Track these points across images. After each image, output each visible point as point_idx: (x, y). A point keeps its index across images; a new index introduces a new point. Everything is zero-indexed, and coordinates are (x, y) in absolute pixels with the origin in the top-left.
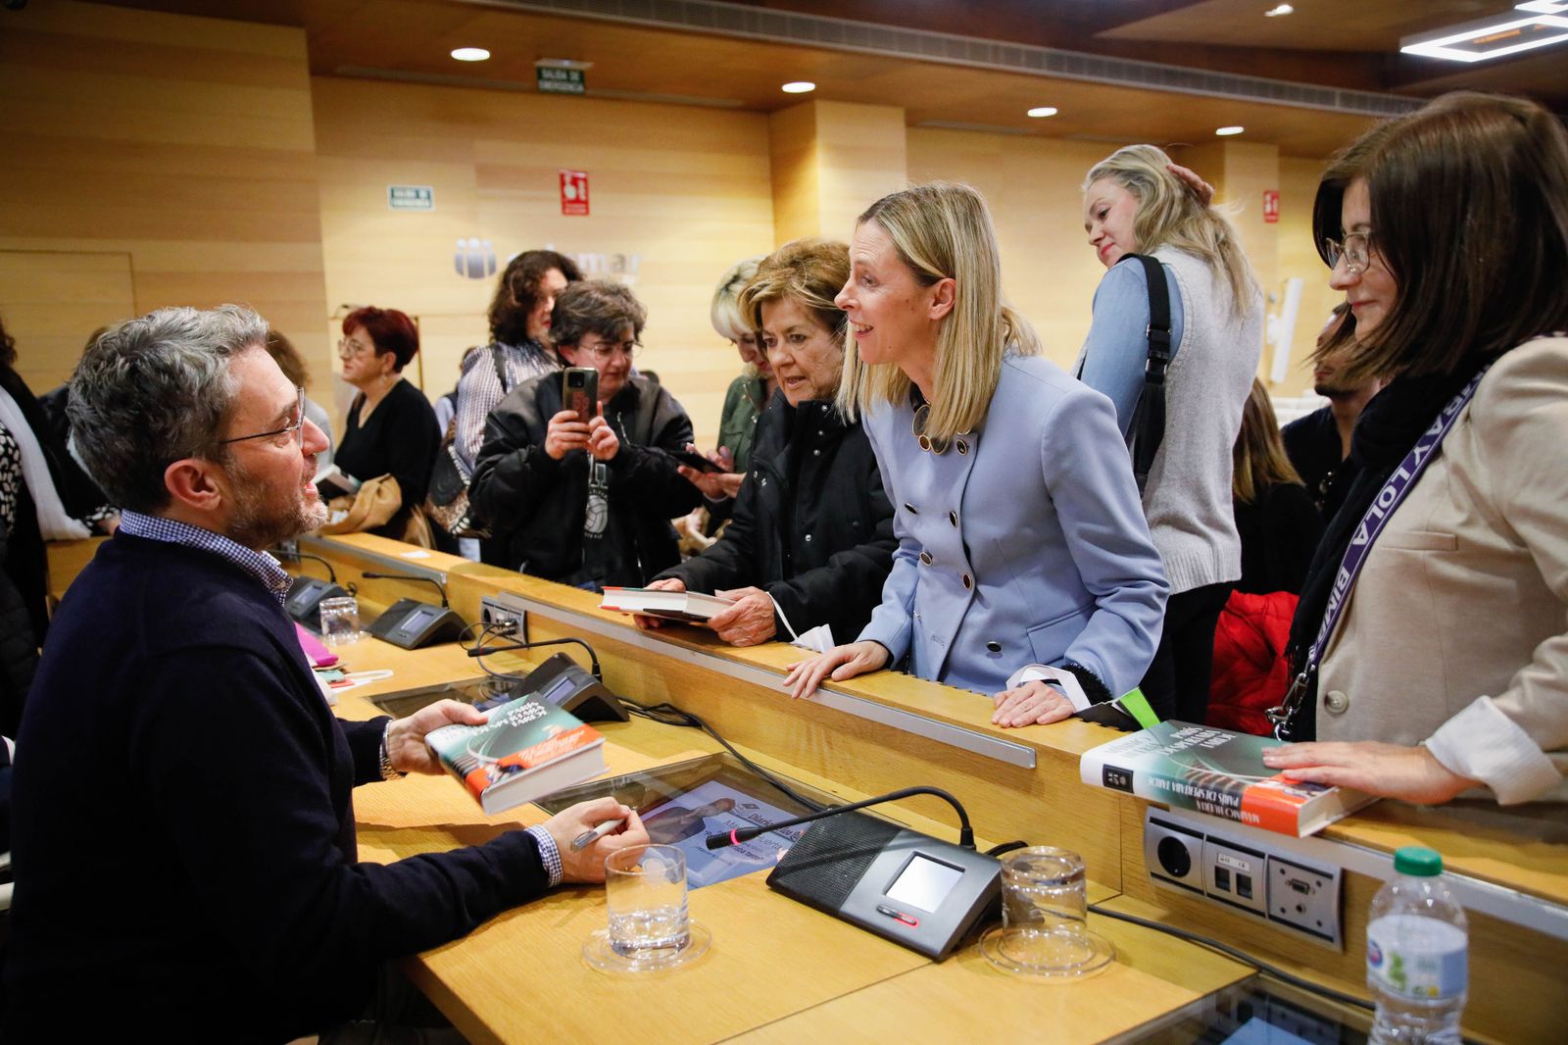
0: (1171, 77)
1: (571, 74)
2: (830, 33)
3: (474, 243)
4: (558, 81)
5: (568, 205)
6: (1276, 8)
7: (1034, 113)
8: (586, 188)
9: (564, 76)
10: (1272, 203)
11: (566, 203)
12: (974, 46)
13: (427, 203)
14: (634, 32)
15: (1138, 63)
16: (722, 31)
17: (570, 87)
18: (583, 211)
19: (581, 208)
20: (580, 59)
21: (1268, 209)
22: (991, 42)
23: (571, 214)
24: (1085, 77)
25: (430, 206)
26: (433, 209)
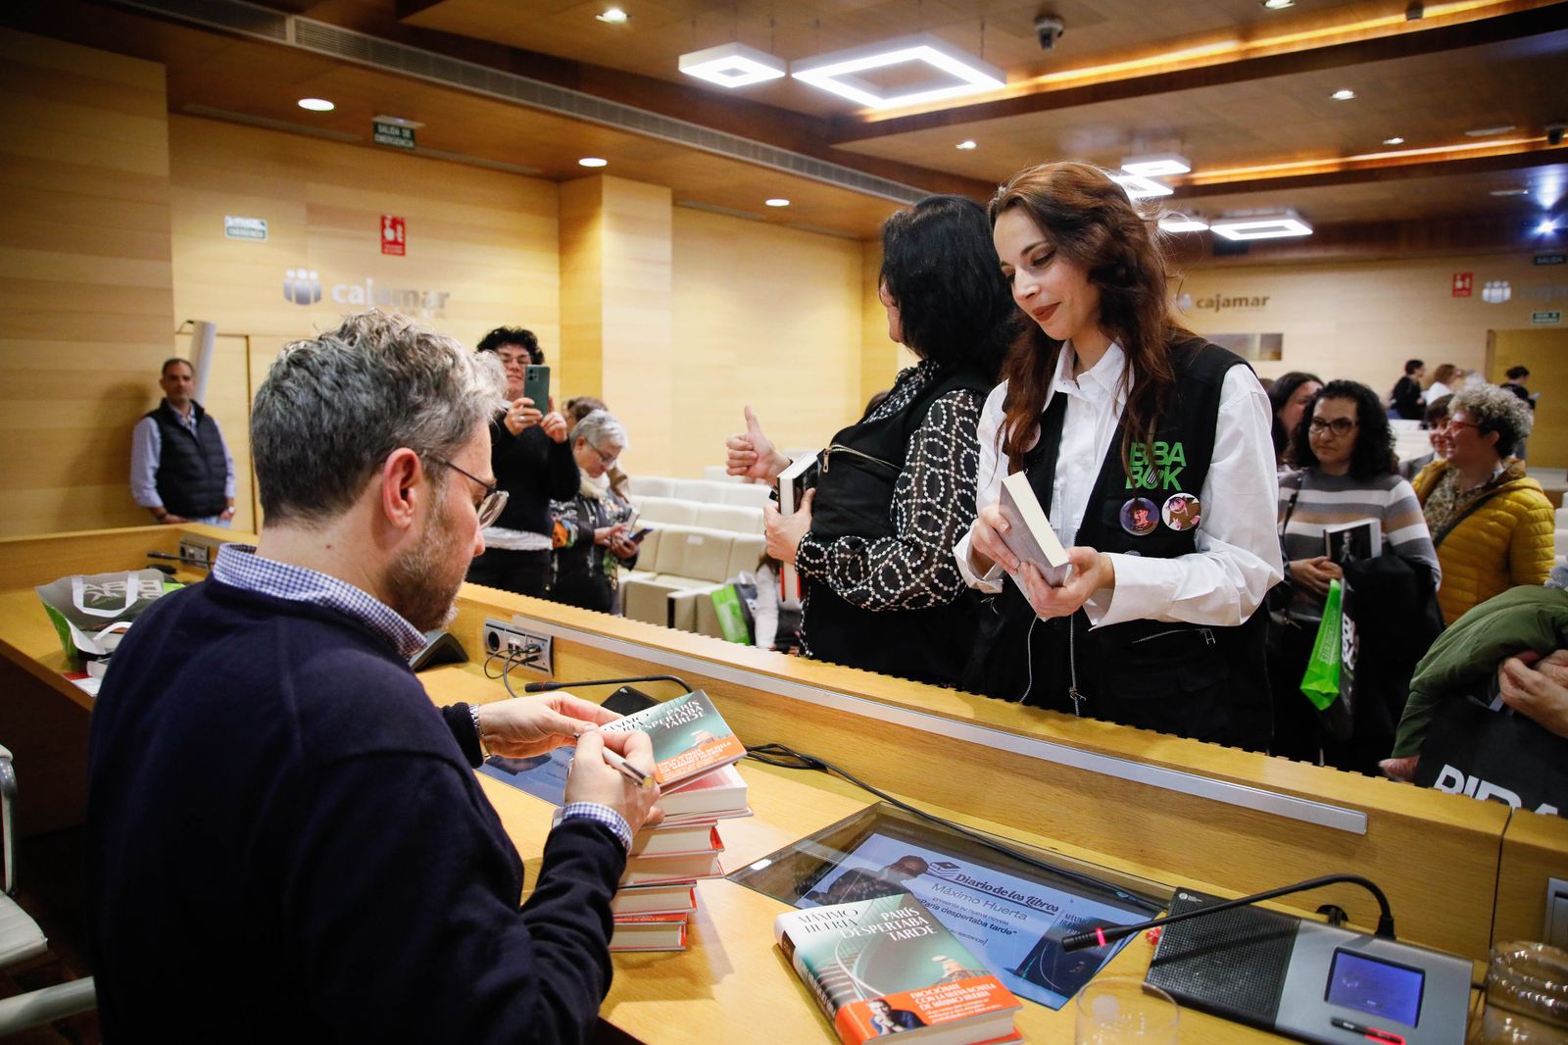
0: (879, 186)
1: (404, 131)
2: (631, 118)
3: (302, 274)
4: (392, 136)
5: (388, 246)
6: (962, 143)
7: (771, 203)
8: (403, 232)
9: (397, 132)
11: (385, 243)
12: (740, 142)
13: (261, 234)
14: (468, 99)
15: (855, 171)
16: (544, 107)
17: (402, 143)
18: (401, 252)
19: (398, 249)
20: (411, 118)
22: (752, 142)
23: (389, 253)
24: (819, 178)
25: (264, 238)
26: (266, 240)
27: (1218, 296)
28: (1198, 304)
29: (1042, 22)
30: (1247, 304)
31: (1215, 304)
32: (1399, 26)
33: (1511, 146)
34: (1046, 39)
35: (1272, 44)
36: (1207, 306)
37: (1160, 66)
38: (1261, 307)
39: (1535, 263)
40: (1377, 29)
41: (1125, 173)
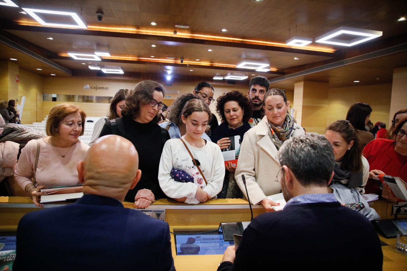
6: (49, 38)
10: (18, 78)
21: (17, 79)
27: (96, 86)
28: (91, 88)
29: (99, 13)
30: (104, 89)
31: (96, 88)
32: (171, 34)
33: (171, 61)
34: (100, 18)
35: (144, 31)
36: (94, 89)
37: (116, 30)
38: (107, 90)
39: (166, 85)
40: (167, 34)
41: (95, 54)
